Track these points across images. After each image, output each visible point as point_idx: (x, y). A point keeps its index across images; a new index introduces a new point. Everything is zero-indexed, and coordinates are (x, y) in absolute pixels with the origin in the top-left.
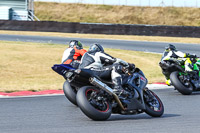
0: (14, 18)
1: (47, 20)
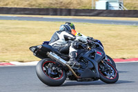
0: (110, 8)
1: (132, 9)
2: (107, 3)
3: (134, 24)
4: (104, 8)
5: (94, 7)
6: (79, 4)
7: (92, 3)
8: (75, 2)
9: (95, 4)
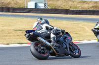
0: (37, 7)
1: (53, 8)
2: (36, 3)
3: (55, 19)
4: (34, 7)
5: (27, 7)
6: (16, 4)
7: (25, 3)
8: (13, 3)
9: (27, 4)
